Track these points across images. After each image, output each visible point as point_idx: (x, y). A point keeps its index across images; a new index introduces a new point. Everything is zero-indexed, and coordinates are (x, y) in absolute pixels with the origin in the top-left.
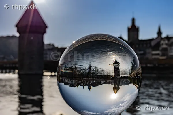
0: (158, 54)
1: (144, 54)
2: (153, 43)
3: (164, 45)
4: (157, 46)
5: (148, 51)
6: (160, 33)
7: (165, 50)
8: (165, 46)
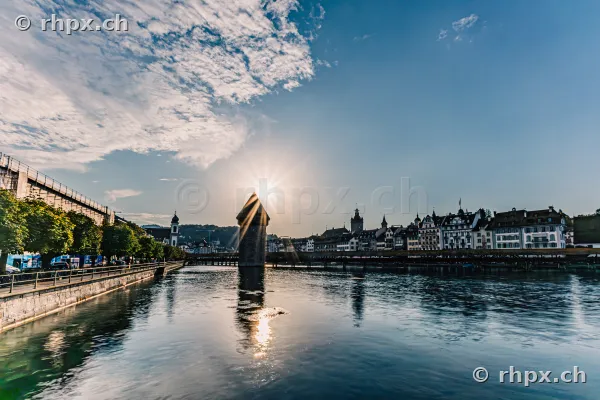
0: (383, 246)
1: (369, 245)
2: (377, 234)
3: (389, 235)
4: (382, 237)
5: (372, 242)
6: (384, 223)
7: (391, 241)
8: (390, 237)
